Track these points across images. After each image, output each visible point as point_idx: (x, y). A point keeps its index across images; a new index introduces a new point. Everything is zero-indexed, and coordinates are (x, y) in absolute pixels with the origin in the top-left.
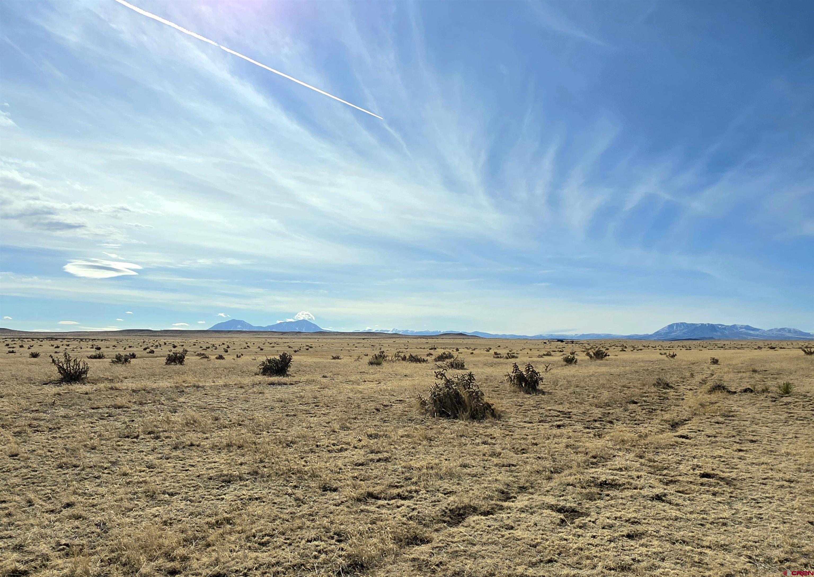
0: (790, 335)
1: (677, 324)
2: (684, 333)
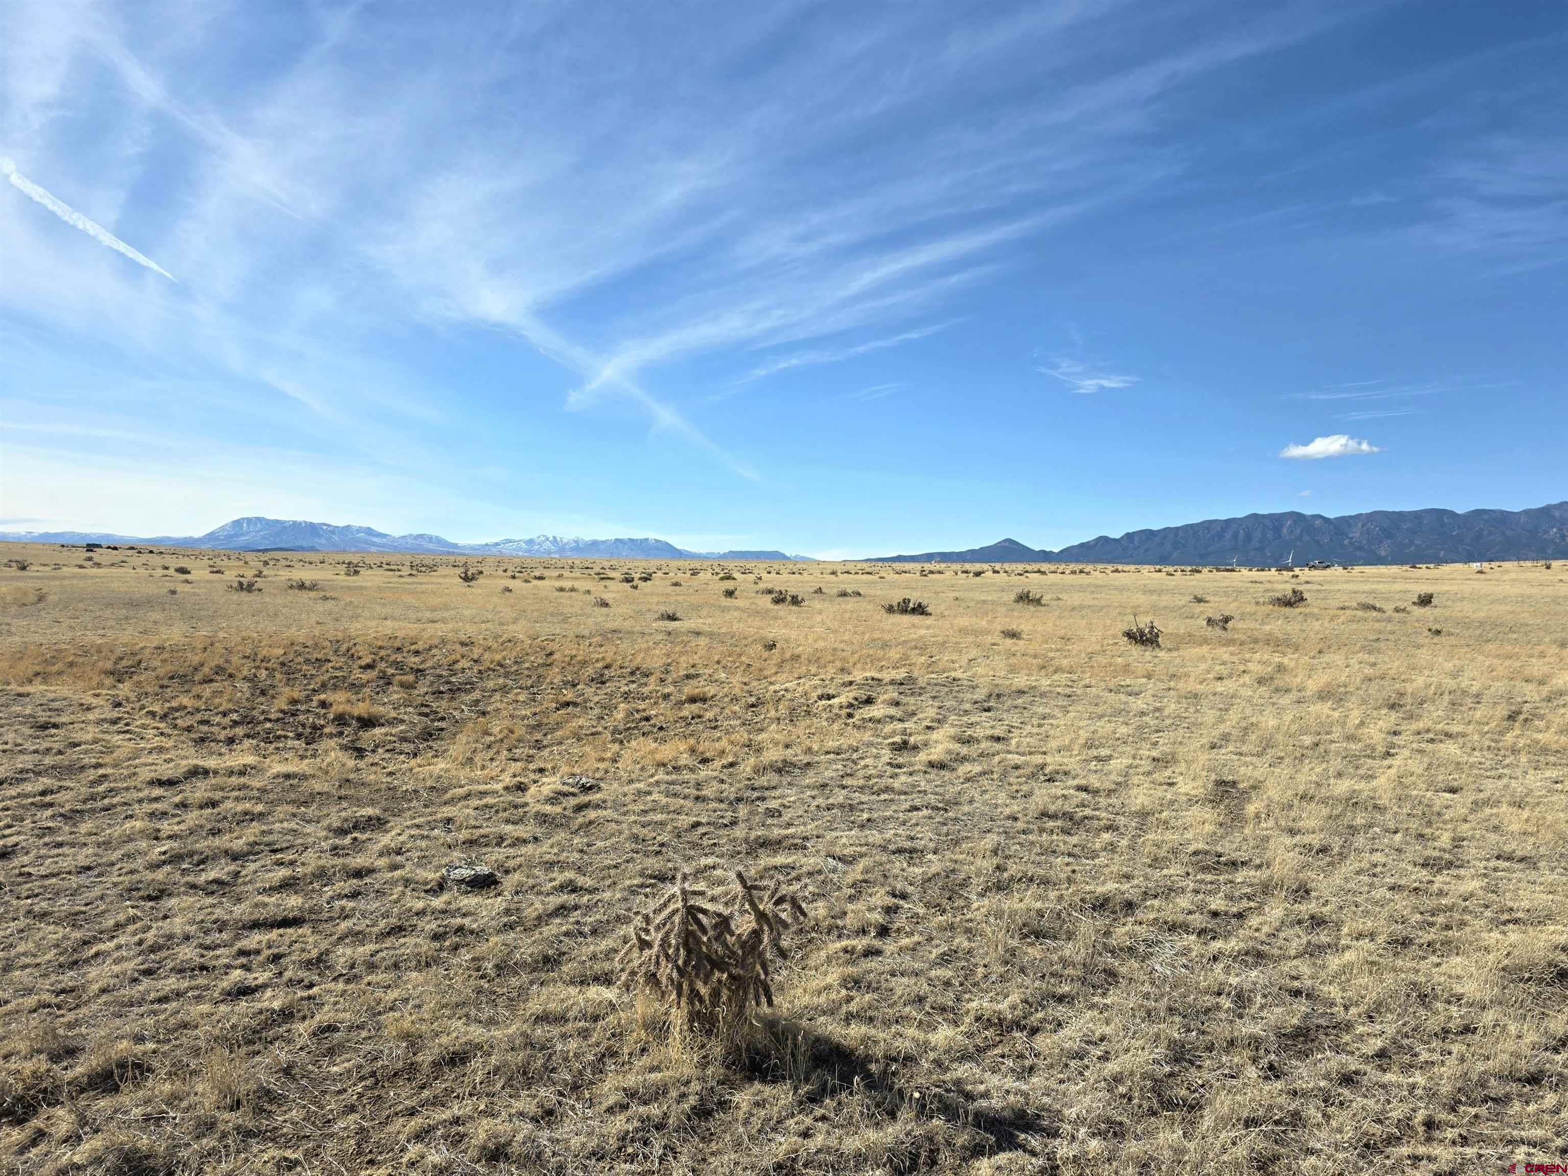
0: (431, 546)
1: (249, 520)
2: (263, 538)
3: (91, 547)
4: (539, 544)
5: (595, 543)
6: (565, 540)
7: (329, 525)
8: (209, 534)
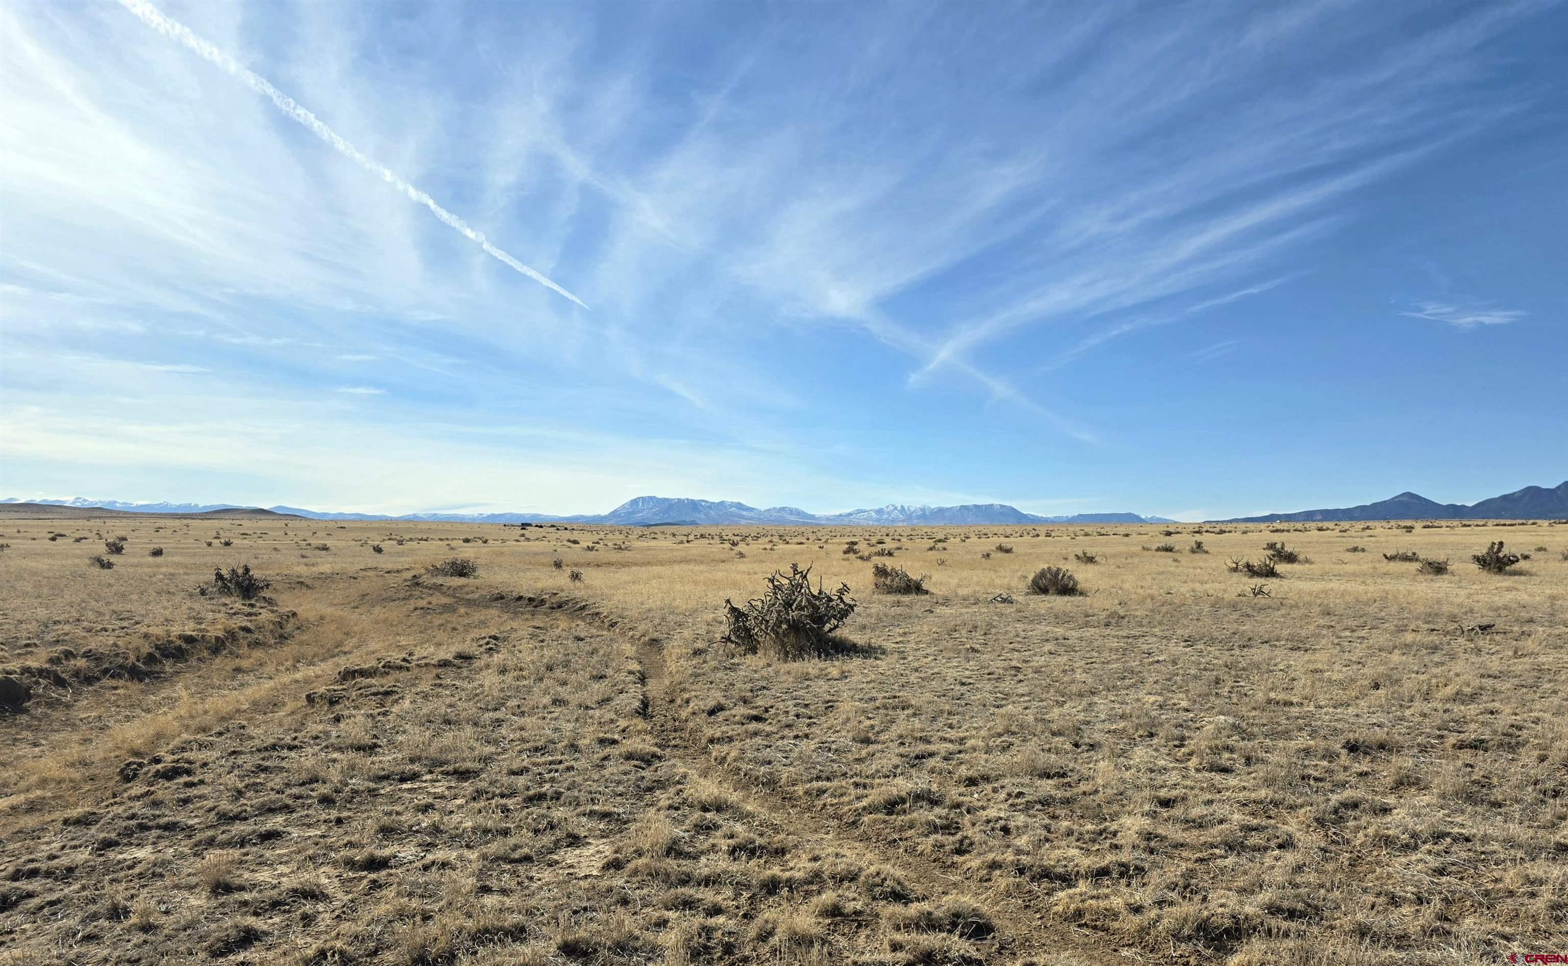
1: (643, 499)
3: (524, 526)
4: (889, 513)
5: (941, 511)
6: (912, 509)
7: (707, 502)
8: (614, 512)
